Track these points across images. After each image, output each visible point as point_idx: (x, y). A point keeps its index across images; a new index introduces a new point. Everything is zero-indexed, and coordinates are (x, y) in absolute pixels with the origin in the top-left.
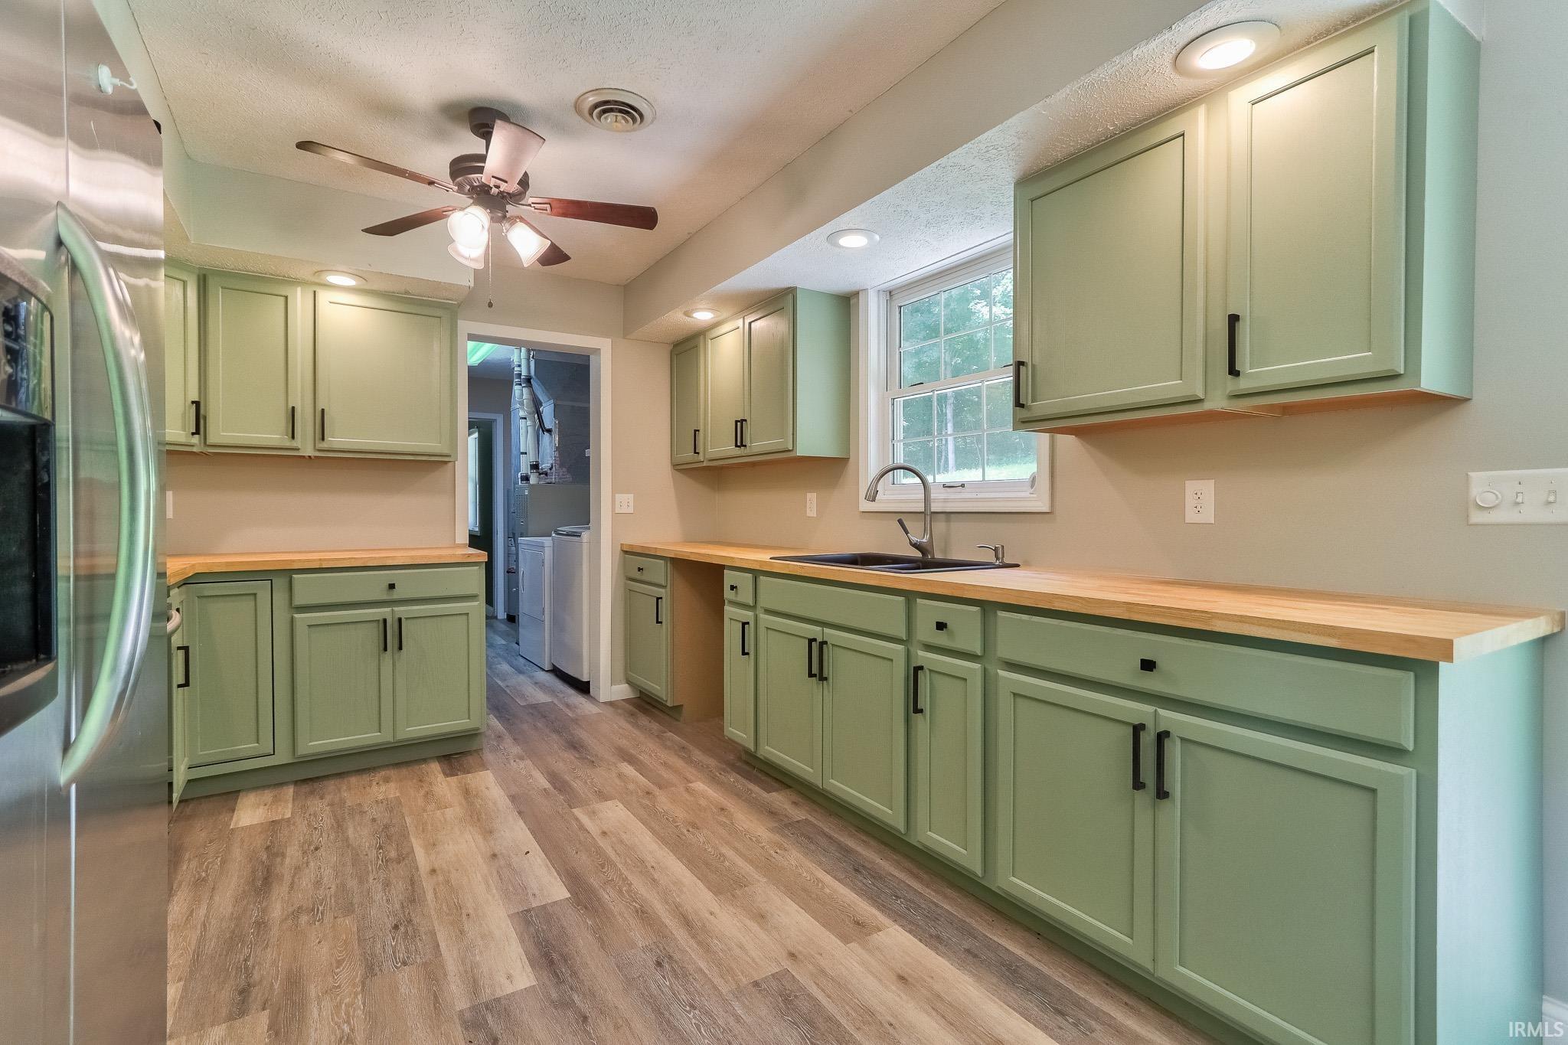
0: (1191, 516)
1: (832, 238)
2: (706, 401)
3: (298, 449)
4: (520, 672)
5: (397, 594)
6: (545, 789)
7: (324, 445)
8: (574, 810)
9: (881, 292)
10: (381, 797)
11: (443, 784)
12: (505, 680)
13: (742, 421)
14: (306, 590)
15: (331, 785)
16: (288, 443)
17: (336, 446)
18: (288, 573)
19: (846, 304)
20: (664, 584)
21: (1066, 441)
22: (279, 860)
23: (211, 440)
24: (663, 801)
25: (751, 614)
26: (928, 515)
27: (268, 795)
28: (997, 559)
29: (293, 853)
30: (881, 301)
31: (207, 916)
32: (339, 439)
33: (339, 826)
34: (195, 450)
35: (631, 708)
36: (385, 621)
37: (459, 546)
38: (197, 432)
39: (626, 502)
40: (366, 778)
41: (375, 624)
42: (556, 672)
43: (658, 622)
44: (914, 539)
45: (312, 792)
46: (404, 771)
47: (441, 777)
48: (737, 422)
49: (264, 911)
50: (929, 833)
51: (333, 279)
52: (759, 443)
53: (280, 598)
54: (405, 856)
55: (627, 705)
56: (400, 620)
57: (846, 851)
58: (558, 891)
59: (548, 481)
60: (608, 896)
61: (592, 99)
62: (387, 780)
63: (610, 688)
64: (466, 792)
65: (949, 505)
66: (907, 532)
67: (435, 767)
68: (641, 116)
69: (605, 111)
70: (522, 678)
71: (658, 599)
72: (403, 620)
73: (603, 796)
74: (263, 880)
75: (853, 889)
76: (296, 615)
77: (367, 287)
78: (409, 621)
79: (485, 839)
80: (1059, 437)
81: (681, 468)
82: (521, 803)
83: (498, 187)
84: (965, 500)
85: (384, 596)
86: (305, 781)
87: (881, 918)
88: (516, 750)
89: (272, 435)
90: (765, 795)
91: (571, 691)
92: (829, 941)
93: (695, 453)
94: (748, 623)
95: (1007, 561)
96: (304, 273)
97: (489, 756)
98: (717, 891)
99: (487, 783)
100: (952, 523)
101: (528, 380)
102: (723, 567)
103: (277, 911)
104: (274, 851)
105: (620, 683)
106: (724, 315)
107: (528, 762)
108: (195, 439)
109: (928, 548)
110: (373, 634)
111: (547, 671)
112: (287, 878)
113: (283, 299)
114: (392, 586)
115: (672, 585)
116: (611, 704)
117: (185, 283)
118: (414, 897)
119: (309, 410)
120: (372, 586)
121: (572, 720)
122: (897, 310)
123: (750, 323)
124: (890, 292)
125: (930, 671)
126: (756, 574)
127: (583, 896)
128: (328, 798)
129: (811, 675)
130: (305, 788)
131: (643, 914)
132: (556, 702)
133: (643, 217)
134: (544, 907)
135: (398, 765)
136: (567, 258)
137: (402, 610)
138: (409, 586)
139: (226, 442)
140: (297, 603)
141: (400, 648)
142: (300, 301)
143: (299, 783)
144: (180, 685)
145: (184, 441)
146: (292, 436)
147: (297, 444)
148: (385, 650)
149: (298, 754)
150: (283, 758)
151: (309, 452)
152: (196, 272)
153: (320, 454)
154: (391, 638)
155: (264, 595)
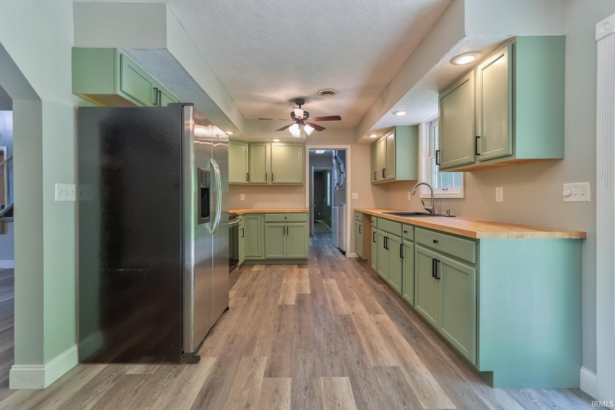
0: (497, 200)
1: (394, 113)
2: (378, 163)
3: (268, 183)
4: (330, 248)
5: (287, 220)
6: (318, 274)
7: (273, 182)
8: (322, 279)
9: (427, 123)
10: (281, 270)
11: (296, 269)
12: (324, 249)
13: (384, 169)
14: (268, 218)
15: (272, 266)
16: (266, 182)
17: (275, 182)
18: (264, 213)
19: (416, 128)
20: (361, 221)
21: (468, 174)
22: (258, 277)
23: (251, 182)
24: (347, 282)
25: (376, 230)
26: (433, 200)
27: (260, 266)
28: (447, 214)
29: (261, 276)
30: (427, 127)
31: (243, 283)
32: (276, 180)
33: (271, 273)
34: (248, 184)
35: (355, 260)
36: (284, 226)
37: (307, 208)
38: (248, 180)
39: (356, 196)
40: (280, 266)
41: (282, 227)
42: (339, 248)
43: (360, 233)
44: (426, 207)
45: (268, 267)
46: (289, 266)
47: (296, 268)
48: (383, 169)
49: (252, 284)
50: (405, 294)
51: (274, 140)
52: (389, 177)
53: (262, 219)
54: (281, 281)
55: (354, 259)
56: (288, 227)
57: (388, 299)
58: (309, 292)
59: (342, 189)
60: (319, 295)
61: (321, 92)
62: (284, 267)
63: (351, 254)
64: (300, 272)
65: (441, 196)
66: (424, 205)
67: (296, 266)
68: (333, 92)
69: (324, 94)
70: (330, 249)
71: (360, 226)
73: (331, 278)
74: (254, 280)
75: (382, 306)
76: (265, 224)
77: (282, 141)
78: (291, 227)
79: (299, 281)
80: (466, 173)
81: (374, 184)
82: (311, 276)
83: (300, 118)
84: (447, 194)
85: (284, 220)
86: (268, 265)
87: (384, 312)
88: (317, 265)
89: (262, 180)
90: (377, 284)
91: (341, 254)
92: (366, 313)
93: (375, 179)
94: (375, 232)
95: (451, 215)
96: (269, 140)
97: (309, 266)
98: (345, 299)
99: (306, 271)
100: (442, 202)
101: (336, 157)
102: (372, 216)
103: (254, 284)
104: (258, 275)
105: (353, 252)
106: (380, 135)
107: (318, 268)
108: (248, 182)
109: (432, 210)
110: (282, 229)
111: (337, 248)
112: (258, 280)
113: (265, 147)
114: (286, 218)
115: (364, 221)
116: (350, 258)
117: (246, 146)
118: (279, 287)
119: (270, 173)
120: (281, 218)
121: (337, 261)
122: (433, 128)
123: (387, 137)
124: (431, 123)
125: (405, 246)
126: (377, 217)
127: (314, 293)
128: (270, 269)
129: (385, 248)
130: (267, 266)
131: (325, 300)
132: (335, 256)
133: (338, 118)
134: (304, 294)
135: (287, 264)
136: (325, 128)
137: (288, 224)
138: (290, 218)
139: (253, 182)
140: (266, 221)
141: (288, 234)
142: (268, 146)
143: (266, 265)
144: (242, 237)
145: (245, 182)
146: (267, 180)
147: (267, 182)
148: (284, 234)
149: (266, 257)
150: (263, 258)
151: (270, 184)
152: (248, 143)
153: (272, 184)
154: (286, 231)
155: (259, 219)
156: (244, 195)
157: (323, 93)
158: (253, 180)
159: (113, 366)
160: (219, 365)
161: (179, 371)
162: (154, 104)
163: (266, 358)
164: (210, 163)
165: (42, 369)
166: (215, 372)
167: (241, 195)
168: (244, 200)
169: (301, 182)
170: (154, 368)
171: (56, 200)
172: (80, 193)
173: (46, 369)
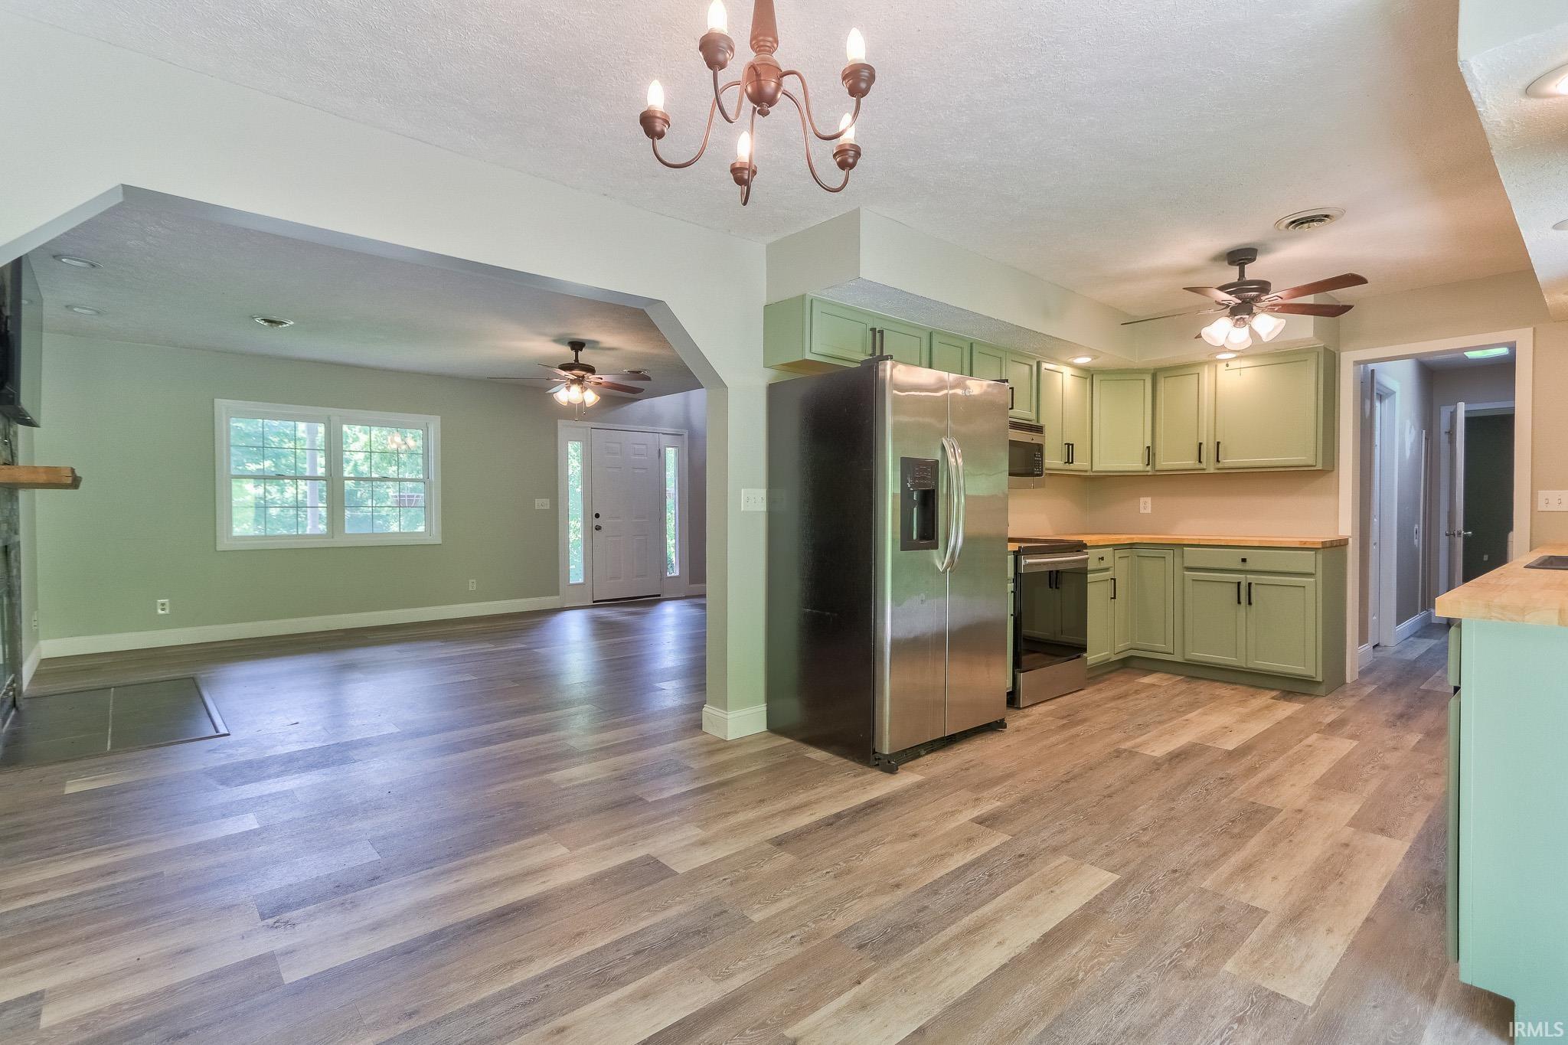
3: (1204, 469)
5: (1249, 566)
6: (1320, 722)
7: (1220, 465)
8: (1315, 734)
10: (1216, 693)
11: (1262, 699)
14: (1193, 557)
15: (1202, 681)
16: (1198, 466)
17: (1226, 466)
18: (1183, 546)
22: (1134, 695)
23: (1158, 467)
24: (1395, 755)
27: (1168, 677)
29: (1143, 695)
31: (1087, 698)
32: (1228, 461)
33: (1180, 693)
34: (1149, 474)
36: (1239, 583)
38: (1148, 464)
39: (1557, 499)
40: (1224, 685)
41: (1232, 585)
45: (1188, 682)
46: (1252, 689)
47: (1268, 697)
49: (1106, 704)
53: (1178, 560)
54: (1185, 712)
56: (1250, 584)
58: (1230, 747)
60: (1249, 759)
62: (1233, 689)
64: (1267, 707)
67: (1275, 693)
68: (1327, 217)
72: (1253, 586)
73: (1353, 737)
74: (1120, 697)
76: (1185, 573)
78: (1259, 586)
79: (1235, 722)
82: (1288, 721)
85: (1240, 566)
86: (1191, 677)
87: (1412, 837)
88: (1350, 704)
89: (1190, 462)
96: (1203, 358)
97: (1320, 700)
98: (1320, 783)
99: (1288, 709)
104: (1138, 692)
107: (1342, 711)
108: (1149, 468)
110: (1231, 592)
112: (1127, 700)
113: (1195, 375)
114: (1244, 560)
117: (1145, 379)
118: (1164, 722)
119: (1210, 443)
120: (1232, 559)
127: (1239, 752)
128: (1190, 686)
130: (1188, 679)
131: (1254, 769)
134: (1210, 747)
135: (1250, 686)
136: (1350, 307)
137: (1251, 578)
138: (1256, 561)
139: (1165, 468)
140: (1186, 565)
141: (1250, 603)
142: (1207, 374)
143: (1188, 677)
144: (1112, 598)
145: (1141, 469)
146: (1200, 461)
147: (1204, 466)
148: (1239, 602)
149: (1187, 657)
150: (1177, 658)
151: (1212, 470)
152: (1152, 372)
153: (1217, 471)
154: (1244, 595)
155: (1169, 559)
156: (1149, 500)
157: (1293, 222)
158: (1164, 463)
159: (797, 743)
160: (920, 786)
161: (864, 774)
162: (871, 355)
163: (999, 803)
164: (940, 446)
165: (724, 716)
166: (907, 791)
167: (1142, 500)
168: (1150, 512)
169: (1311, 462)
170: (837, 761)
171: (742, 509)
172: (771, 501)
173: (729, 717)
